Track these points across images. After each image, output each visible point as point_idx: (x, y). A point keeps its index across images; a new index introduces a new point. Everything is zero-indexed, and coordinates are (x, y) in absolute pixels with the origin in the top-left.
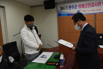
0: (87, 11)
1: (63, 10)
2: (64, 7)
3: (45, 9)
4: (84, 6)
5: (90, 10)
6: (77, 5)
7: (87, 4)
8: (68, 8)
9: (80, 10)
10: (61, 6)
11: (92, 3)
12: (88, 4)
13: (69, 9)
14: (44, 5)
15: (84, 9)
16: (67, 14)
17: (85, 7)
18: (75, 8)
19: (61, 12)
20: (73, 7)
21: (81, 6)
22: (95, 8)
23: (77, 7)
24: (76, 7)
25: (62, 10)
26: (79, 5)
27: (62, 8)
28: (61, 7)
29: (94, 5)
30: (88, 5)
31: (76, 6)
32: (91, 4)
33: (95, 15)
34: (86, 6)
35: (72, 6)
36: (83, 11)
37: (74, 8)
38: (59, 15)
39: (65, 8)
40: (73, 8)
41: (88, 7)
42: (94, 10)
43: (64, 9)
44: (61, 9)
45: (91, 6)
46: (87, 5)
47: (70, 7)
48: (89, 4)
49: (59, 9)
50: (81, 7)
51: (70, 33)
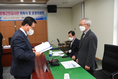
0: (8, 18)
15: (5, 16)
22: (15, 16)
33: (15, 22)
36: (4, 18)
42: (14, 18)
50: (2, 14)
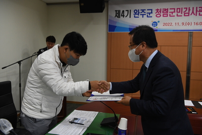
1: (122, 17)
2: (123, 11)
3: (81, 12)
4: (169, 14)
5: (180, 24)
6: (152, 10)
7: (174, 9)
8: (132, 15)
9: (159, 22)
10: (118, 8)
11: (186, 8)
12: (177, 9)
13: (135, 17)
14: (80, 2)
16: (128, 27)
17: (170, 16)
18: (148, 17)
19: (116, 22)
20: (143, 13)
21: (160, 11)
23: (152, 13)
24: (150, 13)
25: (119, 17)
26: (157, 10)
27: (119, 14)
28: (116, 11)
29: (191, 12)
30: (176, 11)
31: (150, 11)
32: (184, 10)
33: (191, 34)
34: (172, 13)
35: (140, 11)
36: (165, 24)
37: (146, 16)
38: (112, 28)
39: (126, 13)
40: (143, 15)
41: (177, 16)
42: (189, 24)
43: (124, 16)
44: (116, 15)
45: (183, 13)
46: (174, 12)
47: (137, 13)
48: (180, 9)
49: (112, 14)
51: (133, 69)
